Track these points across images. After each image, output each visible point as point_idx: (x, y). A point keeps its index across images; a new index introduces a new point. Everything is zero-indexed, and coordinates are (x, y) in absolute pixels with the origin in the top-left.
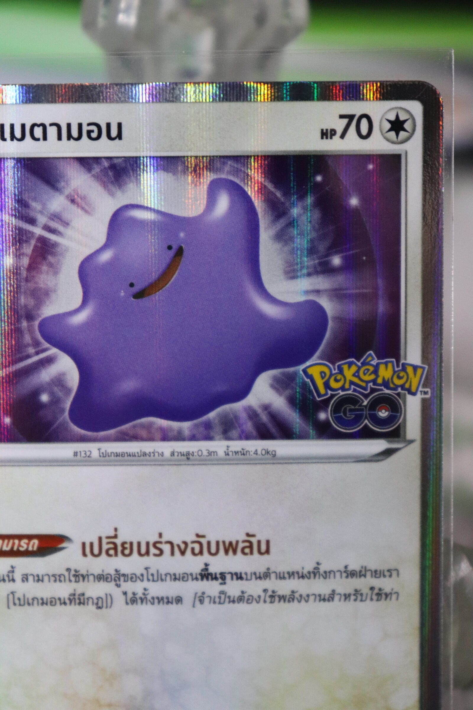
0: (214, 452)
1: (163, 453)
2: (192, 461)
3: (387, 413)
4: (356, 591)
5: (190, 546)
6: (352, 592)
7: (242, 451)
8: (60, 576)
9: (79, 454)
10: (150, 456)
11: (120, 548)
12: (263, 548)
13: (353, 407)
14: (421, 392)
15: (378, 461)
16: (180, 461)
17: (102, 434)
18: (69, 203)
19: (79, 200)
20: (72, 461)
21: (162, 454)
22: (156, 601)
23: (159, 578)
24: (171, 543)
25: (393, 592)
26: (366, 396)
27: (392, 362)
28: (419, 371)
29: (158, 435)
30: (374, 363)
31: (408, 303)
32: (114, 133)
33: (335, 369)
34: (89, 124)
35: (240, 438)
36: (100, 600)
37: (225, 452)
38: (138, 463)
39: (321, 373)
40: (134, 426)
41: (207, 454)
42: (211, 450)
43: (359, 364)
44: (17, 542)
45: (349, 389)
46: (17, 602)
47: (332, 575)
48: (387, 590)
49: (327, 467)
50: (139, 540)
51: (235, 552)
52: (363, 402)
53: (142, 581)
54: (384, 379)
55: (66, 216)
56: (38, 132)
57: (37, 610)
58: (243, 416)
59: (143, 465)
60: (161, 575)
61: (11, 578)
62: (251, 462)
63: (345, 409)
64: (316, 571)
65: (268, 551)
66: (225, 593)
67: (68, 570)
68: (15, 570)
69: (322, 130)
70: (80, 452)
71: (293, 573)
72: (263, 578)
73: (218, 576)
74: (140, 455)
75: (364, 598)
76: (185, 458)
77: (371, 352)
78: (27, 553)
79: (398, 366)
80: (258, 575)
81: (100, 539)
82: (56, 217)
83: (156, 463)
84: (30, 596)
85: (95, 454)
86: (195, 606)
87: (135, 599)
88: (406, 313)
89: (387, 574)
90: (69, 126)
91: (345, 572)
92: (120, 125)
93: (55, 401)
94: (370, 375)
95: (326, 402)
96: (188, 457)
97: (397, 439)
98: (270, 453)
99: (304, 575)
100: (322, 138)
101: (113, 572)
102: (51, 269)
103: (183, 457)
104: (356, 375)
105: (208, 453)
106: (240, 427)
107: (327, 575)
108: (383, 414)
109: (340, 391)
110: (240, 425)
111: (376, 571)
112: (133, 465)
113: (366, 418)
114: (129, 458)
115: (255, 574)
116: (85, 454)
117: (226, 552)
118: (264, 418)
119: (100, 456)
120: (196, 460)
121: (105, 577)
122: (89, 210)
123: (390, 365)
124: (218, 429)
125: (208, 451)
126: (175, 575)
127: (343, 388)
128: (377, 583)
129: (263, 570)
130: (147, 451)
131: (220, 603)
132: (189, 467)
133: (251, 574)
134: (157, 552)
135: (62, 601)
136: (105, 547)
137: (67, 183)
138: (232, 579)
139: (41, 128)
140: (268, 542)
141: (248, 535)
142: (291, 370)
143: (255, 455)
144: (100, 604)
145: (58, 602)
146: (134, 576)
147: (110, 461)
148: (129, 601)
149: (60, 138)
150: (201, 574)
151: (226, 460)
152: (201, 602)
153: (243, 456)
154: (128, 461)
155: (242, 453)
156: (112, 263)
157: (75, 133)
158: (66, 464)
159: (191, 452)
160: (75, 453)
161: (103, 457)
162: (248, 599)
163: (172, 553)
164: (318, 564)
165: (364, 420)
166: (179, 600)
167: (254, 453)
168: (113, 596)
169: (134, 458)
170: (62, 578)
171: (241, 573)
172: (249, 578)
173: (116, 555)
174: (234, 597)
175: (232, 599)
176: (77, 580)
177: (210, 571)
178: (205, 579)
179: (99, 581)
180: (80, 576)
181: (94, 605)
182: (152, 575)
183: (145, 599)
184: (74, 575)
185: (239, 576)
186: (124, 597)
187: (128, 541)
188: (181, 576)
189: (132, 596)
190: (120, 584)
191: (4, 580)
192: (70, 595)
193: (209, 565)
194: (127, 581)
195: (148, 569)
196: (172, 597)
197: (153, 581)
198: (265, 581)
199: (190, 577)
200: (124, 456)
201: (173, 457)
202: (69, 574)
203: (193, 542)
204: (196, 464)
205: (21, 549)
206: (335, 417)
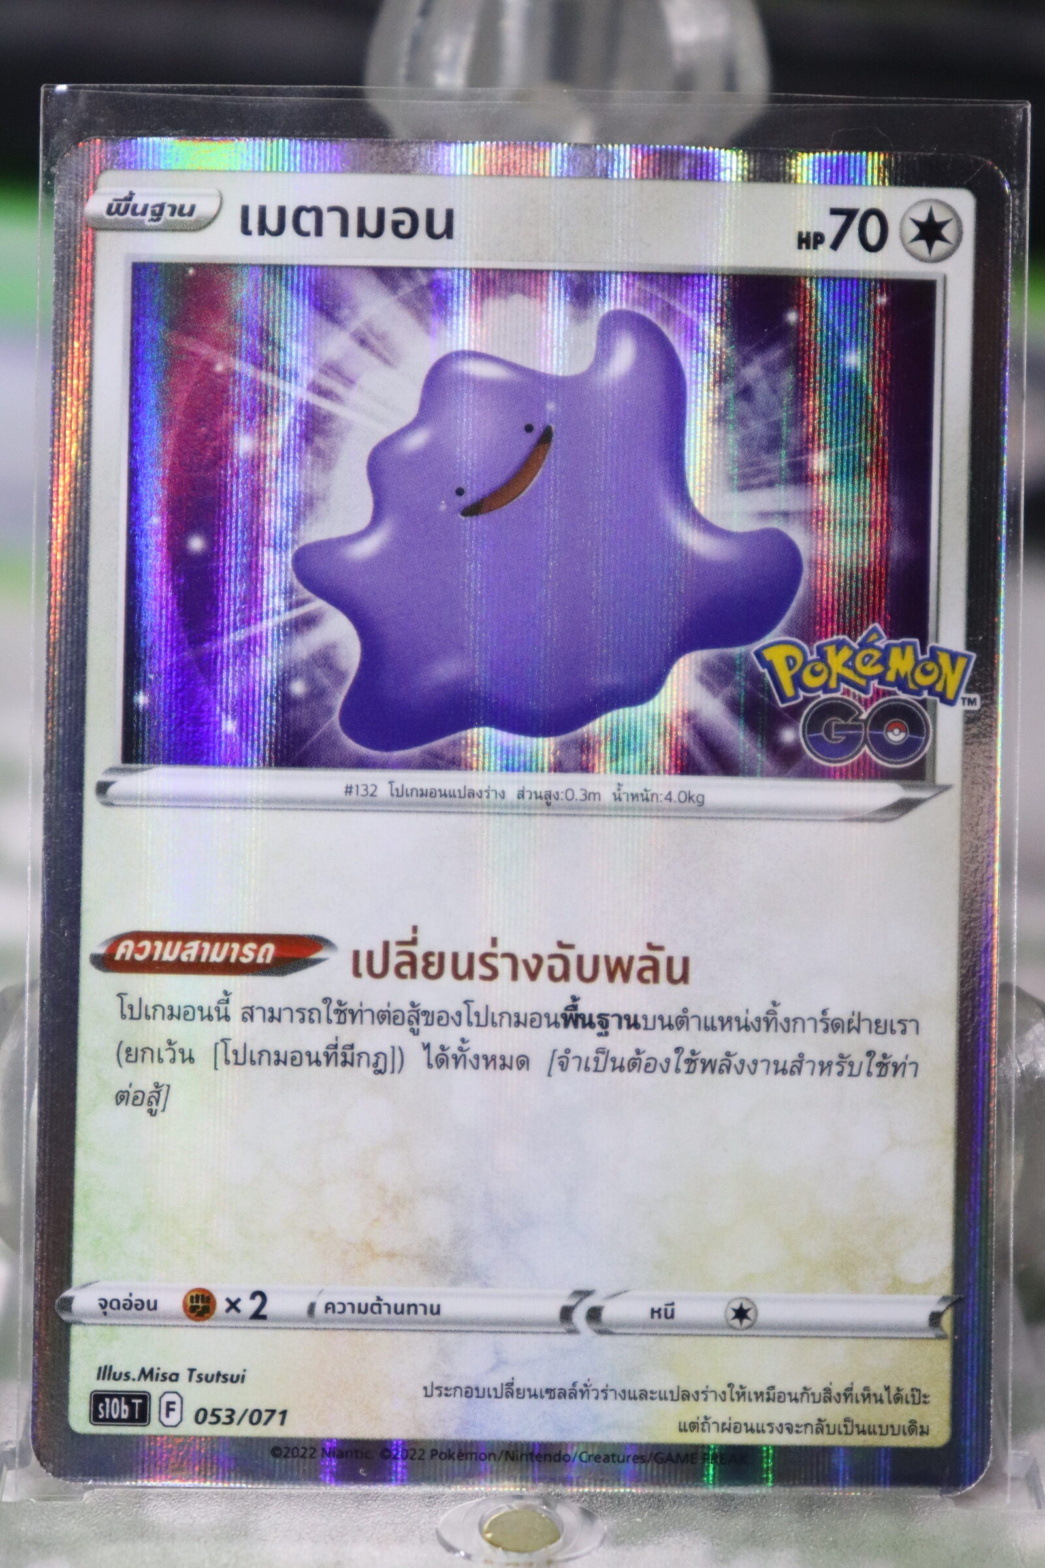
0: (594, 794)
1: (503, 792)
2: (554, 808)
3: (902, 735)
4: (841, 1056)
5: (547, 963)
6: (836, 1059)
7: (645, 794)
8: (310, 1011)
9: (354, 790)
10: (480, 797)
11: (420, 964)
12: (677, 972)
13: (843, 722)
14: (964, 699)
15: (885, 820)
16: (536, 807)
17: (398, 754)
18: (355, 346)
19: (372, 340)
20: (342, 802)
21: (503, 795)
22: (482, 1062)
23: (489, 1020)
24: (512, 957)
25: (908, 1062)
26: (866, 704)
27: (914, 644)
28: (961, 663)
30: (882, 644)
31: (943, 543)
32: (439, 227)
33: (812, 653)
34: (397, 211)
35: (642, 771)
36: (382, 1057)
37: (614, 794)
38: (461, 810)
39: (788, 658)
40: (455, 743)
42: (589, 790)
43: (855, 645)
44: (236, 946)
45: (836, 690)
46: (231, 1057)
47: (799, 1026)
48: (898, 1058)
49: (795, 827)
50: (456, 950)
51: (626, 977)
52: (861, 713)
53: (458, 1025)
54: (898, 674)
55: (350, 368)
56: (308, 221)
57: (268, 1072)
59: (467, 813)
60: (493, 1014)
61: (222, 1013)
62: (661, 814)
63: (829, 726)
64: (770, 1017)
65: (685, 978)
66: (606, 1051)
67: (327, 1000)
68: (232, 998)
69: (800, 234)
70: (357, 786)
71: (729, 1020)
72: (675, 1027)
73: (595, 1020)
74: (462, 795)
75: (855, 1072)
76: (544, 801)
77: (877, 625)
78: (254, 969)
79: (923, 652)
80: (666, 1021)
81: (386, 945)
82: (332, 369)
83: (492, 810)
84: (255, 1047)
85: (384, 791)
86: (551, 1074)
87: (444, 1057)
88: (939, 558)
89: (898, 1027)
90: (362, 212)
91: (821, 1020)
92: (450, 214)
93: (317, 694)
94: (874, 665)
95: (795, 712)
96: (549, 801)
97: (919, 783)
98: (694, 798)
99: (749, 1024)
100: (800, 247)
101: (406, 1008)
102: (320, 460)
103: (539, 800)
104: (849, 664)
105: (585, 795)
106: (641, 749)
107: (789, 1025)
108: (896, 737)
109: (820, 693)
111: (877, 1022)
112: (449, 813)
113: (865, 742)
114: (443, 799)
115: (661, 1018)
116: (366, 790)
117: (611, 976)
119: (392, 795)
120: (560, 807)
121: (392, 1015)
122: (391, 359)
123: (909, 650)
125: (583, 792)
126: (517, 1015)
127: (825, 688)
128: (880, 1044)
129: (675, 1012)
130: (476, 788)
131: (596, 1070)
132: (550, 818)
133: (654, 1017)
134: (488, 972)
135: (313, 1058)
136: (394, 960)
137: (354, 309)
138: (620, 1026)
139: (312, 215)
140: (686, 961)
141: (650, 946)
142: (737, 651)
143: (667, 802)
144: (381, 1066)
145: (306, 1059)
146: (444, 1015)
147: (410, 804)
148: (433, 1061)
149: (344, 232)
150: (564, 1016)
151: (616, 808)
152: (564, 1067)
153: (645, 804)
154: (442, 805)
155: (645, 797)
156: (425, 453)
157: (371, 225)
158: (331, 807)
159: (553, 792)
160: (347, 788)
161: (398, 796)
162: (648, 1065)
163: (515, 976)
164: (774, 1004)
165: (862, 746)
166: (523, 1062)
167: (666, 799)
168: (404, 1050)
169: (452, 800)
170: (315, 1016)
171: (636, 1016)
172: (650, 1025)
173: (414, 975)
174: (623, 1059)
175: (618, 1063)
176: (342, 1020)
177: (580, 1011)
178: (571, 1024)
179: (381, 1023)
180: (347, 1012)
181: (371, 1066)
182: (477, 1014)
183: (462, 1058)
184: (337, 1011)
185: (632, 1021)
186: (425, 1053)
187: (436, 951)
188: (529, 1018)
189: (440, 1051)
190: (418, 1030)
191: (210, 1017)
192: (328, 1048)
193: (579, 999)
194: (432, 1024)
195: (470, 1004)
196: (512, 1057)
197: (478, 1025)
198: (678, 1032)
199: (545, 1021)
200: (435, 796)
201: (521, 801)
202: (328, 1008)
203: (551, 957)
204: (561, 815)
205: (244, 960)
206: (810, 739)
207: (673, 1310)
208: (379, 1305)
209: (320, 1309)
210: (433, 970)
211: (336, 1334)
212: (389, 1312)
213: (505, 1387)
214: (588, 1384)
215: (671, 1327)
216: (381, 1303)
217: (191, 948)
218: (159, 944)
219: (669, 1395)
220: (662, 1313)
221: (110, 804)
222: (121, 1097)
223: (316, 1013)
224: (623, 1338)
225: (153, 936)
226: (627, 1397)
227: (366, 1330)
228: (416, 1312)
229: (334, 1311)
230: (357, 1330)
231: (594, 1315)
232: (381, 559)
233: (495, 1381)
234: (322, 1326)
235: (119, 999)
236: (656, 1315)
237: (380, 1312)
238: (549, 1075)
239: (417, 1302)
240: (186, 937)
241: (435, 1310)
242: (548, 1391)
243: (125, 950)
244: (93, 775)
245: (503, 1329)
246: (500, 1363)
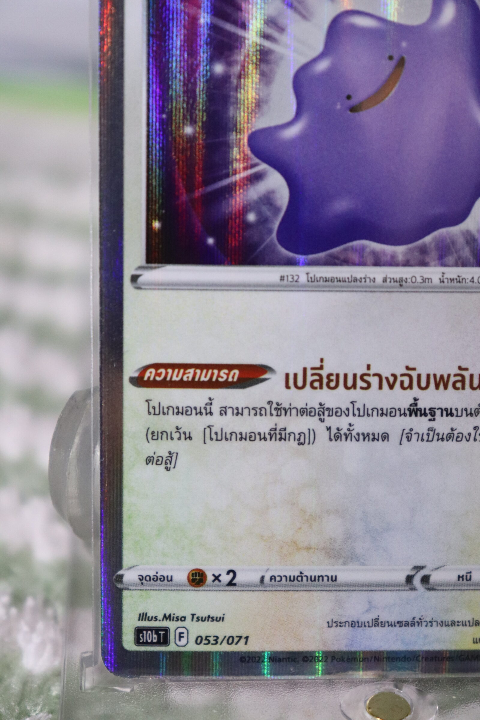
0: (428, 279)
1: (374, 279)
2: (404, 288)
5: (399, 379)
7: (458, 278)
8: (260, 409)
9: (286, 278)
10: (361, 282)
11: (325, 381)
12: (476, 383)
16: (393, 287)
17: (312, 257)
18: (285, 7)
19: (296, 4)
20: (279, 286)
21: (374, 280)
22: (361, 437)
23: (366, 413)
24: (379, 376)
29: (370, 260)
35: (456, 265)
36: (303, 435)
37: (440, 279)
38: (349, 289)
40: (346, 250)
41: (422, 281)
42: (426, 276)
44: (216, 372)
46: (214, 436)
50: (346, 372)
51: (446, 387)
53: (347, 416)
55: (282, 21)
57: (235, 445)
58: (461, 241)
59: (353, 291)
60: (368, 409)
61: (208, 411)
62: (467, 290)
65: (479, 386)
66: (434, 429)
67: (270, 403)
68: (214, 402)
70: (287, 276)
72: (474, 415)
73: (428, 412)
74: (350, 280)
76: (398, 284)
78: (227, 385)
80: (469, 412)
81: (305, 370)
82: (271, 22)
83: (367, 289)
84: (228, 430)
85: (303, 279)
86: (402, 443)
87: (339, 435)
93: (263, 221)
96: (401, 283)
101: (317, 406)
102: (264, 78)
103: (395, 283)
105: (423, 279)
106: (456, 252)
112: (342, 291)
114: (339, 283)
115: (466, 410)
116: (293, 278)
117: (437, 387)
119: (308, 281)
120: (408, 287)
121: (309, 410)
122: (307, 16)
124: (434, 254)
125: (422, 278)
126: (382, 409)
129: (474, 406)
130: (358, 277)
131: (428, 441)
132: (402, 294)
133: (462, 409)
134: (365, 385)
135: (262, 436)
136: (309, 379)
138: (442, 415)
141: (460, 368)
143: (471, 283)
144: (302, 440)
145: (258, 437)
146: (339, 410)
147: (319, 286)
148: (332, 437)
150: (409, 409)
151: (442, 287)
152: (409, 439)
153: (458, 284)
154: (338, 287)
155: (458, 280)
156: (328, 73)
158: (272, 289)
159: (404, 278)
160: (281, 277)
161: (312, 282)
162: (458, 437)
163: (380, 387)
166: (385, 437)
167: (470, 281)
168: (315, 431)
169: (344, 284)
170: (263, 412)
171: (451, 409)
172: (459, 414)
173: (321, 387)
174: (443, 434)
175: (440, 437)
176: (279, 414)
177: (419, 407)
178: (413, 415)
179: (302, 415)
180: (282, 409)
181: (296, 440)
182: (359, 409)
183: (350, 435)
184: (276, 409)
185: (449, 412)
186: (328, 432)
187: (335, 373)
188: (389, 411)
189: (336, 431)
190: (324, 419)
191: (201, 413)
192: (271, 430)
193: (418, 399)
194: (332, 416)
195: (354, 403)
196: (378, 434)
197: (359, 416)
198: (476, 418)
199: (398, 412)
200: (334, 281)
201: (385, 284)
202: (271, 407)
203: (402, 375)
204: (409, 292)
205: (220, 379)
207: (471, 576)
208: (302, 577)
209: (267, 579)
210: (333, 384)
211: (277, 593)
212: (307, 580)
213: (374, 621)
214: (422, 618)
215: (470, 585)
216: (303, 575)
217: (189, 373)
218: (170, 371)
219: (468, 624)
220: (465, 577)
221: (139, 288)
222: (149, 460)
223: (263, 410)
224: (442, 592)
225: (166, 366)
226: (444, 625)
227: (294, 590)
228: (323, 580)
229: (275, 581)
230: (289, 591)
231: (425, 580)
232: (302, 137)
233: (369, 617)
234: (268, 589)
235: (147, 403)
236: (461, 579)
237: (302, 580)
238: (400, 444)
239: (324, 574)
240: (186, 366)
241: (334, 579)
242: (398, 622)
243: (150, 374)
244: (129, 270)
245: (373, 589)
246: (371, 607)
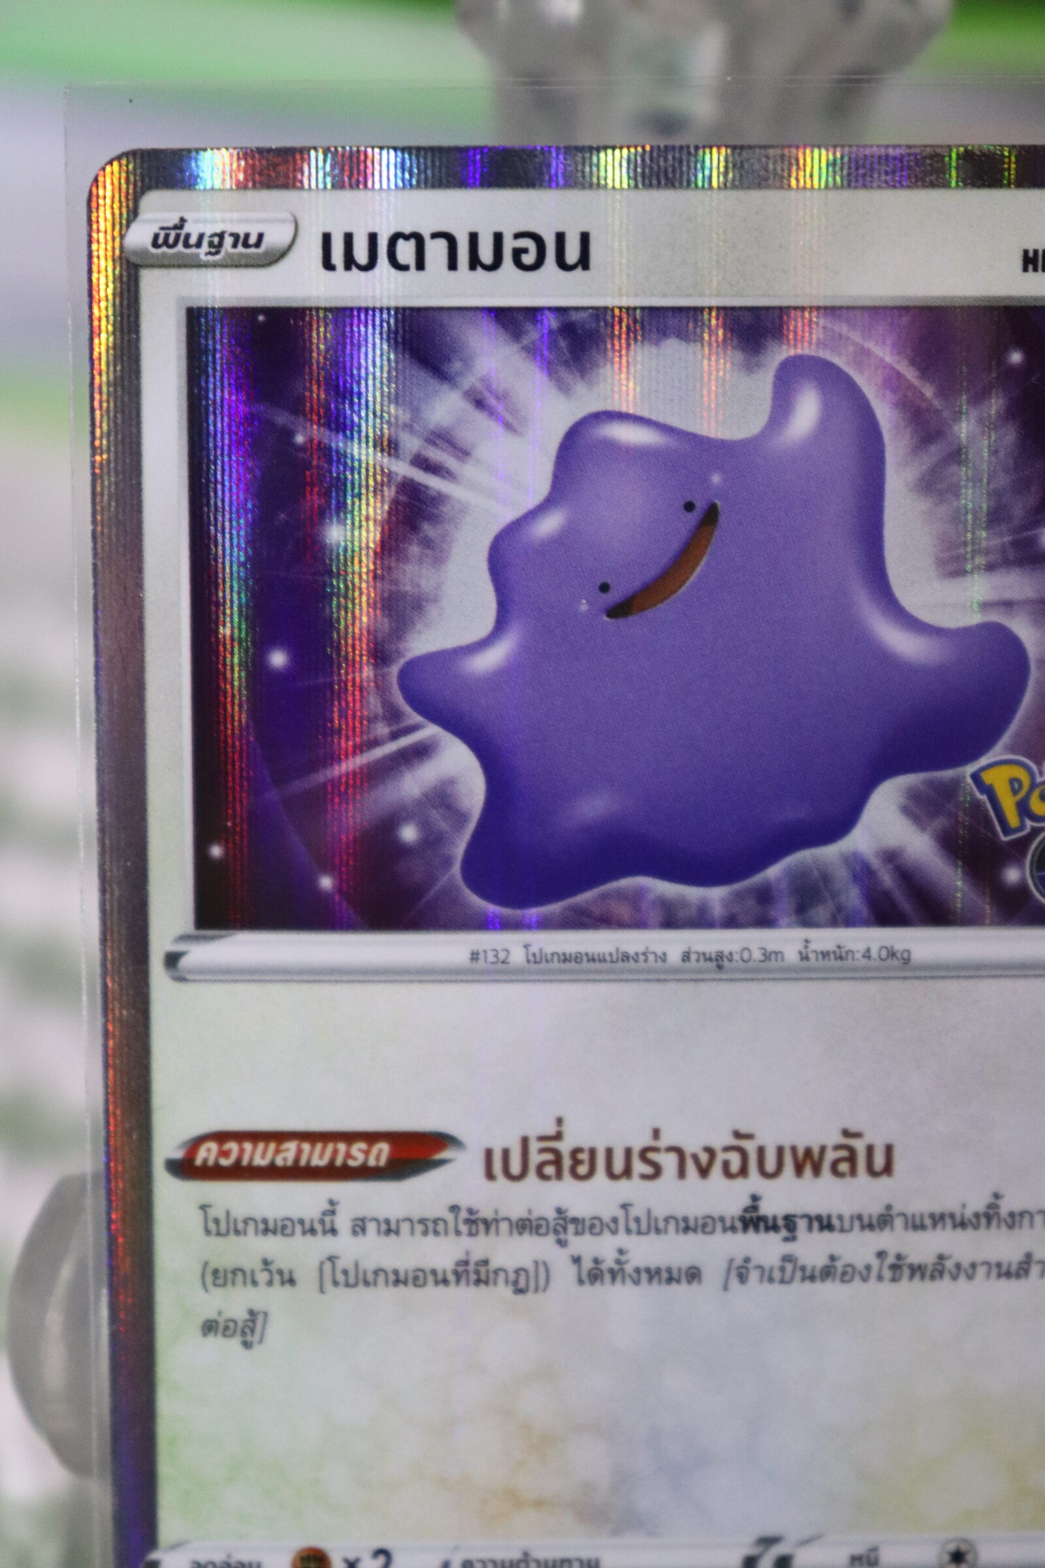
0: (776, 953)
1: (665, 954)
2: (726, 972)
5: (721, 1157)
7: (838, 950)
8: (435, 1221)
9: (482, 956)
10: (636, 961)
11: (567, 1162)
12: (879, 1161)
16: (701, 971)
17: (534, 912)
18: (469, 408)
19: (491, 401)
20: (467, 972)
21: (664, 958)
22: (644, 1276)
23: (652, 1226)
24: (678, 1151)
29: (655, 915)
32: (572, 255)
33: (1041, 774)
34: (518, 236)
35: (834, 922)
36: (522, 1273)
37: (800, 953)
38: (612, 977)
39: (1012, 781)
40: (604, 897)
41: (762, 958)
42: (771, 947)
44: (342, 1147)
46: (340, 1278)
47: (1026, 1221)
49: (1021, 985)
50: (610, 1145)
51: (817, 1170)
53: (614, 1232)
55: (464, 436)
56: (406, 252)
57: (384, 1296)
58: (842, 874)
59: (621, 980)
60: (656, 1219)
62: (858, 975)
64: (991, 1212)
65: (888, 1169)
66: (794, 1259)
67: (454, 1209)
68: (339, 1208)
69: (1026, 252)
70: (485, 952)
71: (942, 1217)
72: (877, 1228)
73: (780, 1222)
74: (614, 958)
76: (714, 964)
78: (365, 1173)
80: (866, 1221)
81: (525, 1141)
82: (441, 437)
83: (650, 977)
84: (369, 1265)
85: (518, 957)
86: (728, 1287)
87: (598, 1272)
90: (474, 238)
92: (585, 238)
93: (433, 841)
95: (1021, 846)
96: (720, 963)
98: (899, 955)
99: (966, 1221)
100: (1025, 269)
101: (551, 1214)
102: (428, 552)
103: (709, 964)
105: (764, 955)
106: (833, 899)
107: (1015, 1220)
110: (834, 895)
112: (600, 981)
114: (592, 965)
115: (860, 1217)
116: (496, 956)
117: (799, 1170)
118: (887, 879)
119: (528, 961)
120: (734, 971)
121: (535, 1223)
122: (515, 424)
124: (785, 904)
125: (763, 951)
126: (686, 1219)
129: (876, 1209)
130: (632, 951)
131: (782, 1281)
132: (722, 984)
133: (852, 1217)
134: (649, 1170)
135: (440, 1277)
136: (535, 1158)
137: (467, 362)
138: (810, 1228)
139: (412, 242)
140: (889, 1149)
141: (846, 1133)
142: (947, 774)
143: (864, 962)
144: (522, 1284)
145: (430, 1279)
146: (597, 1223)
147: (551, 972)
148: (584, 1277)
149: (453, 265)
150: (743, 1219)
151: (803, 970)
152: (743, 1278)
153: (839, 963)
154: (589, 971)
155: (838, 955)
156: (561, 540)
157: (486, 254)
158: (453, 978)
159: (726, 953)
160: (473, 954)
161: (535, 962)
162: (844, 1274)
163: (682, 1173)
164: (997, 1196)
166: (693, 1275)
167: (864, 956)
168: (549, 1265)
169: (602, 965)
170: (441, 1227)
171: (829, 1216)
172: (847, 1226)
173: (559, 1176)
174: (814, 1267)
175: (808, 1273)
176: (474, 1230)
177: (762, 1212)
178: (751, 1229)
179: (521, 1234)
180: (479, 1222)
181: (510, 1284)
182: (637, 1220)
183: (620, 1273)
184: (467, 1221)
185: (825, 1222)
186: (575, 1267)
187: (586, 1147)
188: (700, 1222)
189: (593, 1265)
190: (566, 1240)
191: (312, 1231)
192: (457, 1264)
193: (760, 1198)
194: (583, 1233)
195: (629, 1208)
196: (680, 1269)
197: (639, 1233)
198: (881, 1234)
199: (719, 1225)
200: (582, 962)
201: (687, 964)
202: (456, 1218)
203: (727, 1149)
204: (736, 980)
205: (351, 1163)
206: (1040, 878)
207: (876, 1556)
208: (527, 1562)
216: (529, 1559)
217: (287, 1150)
218: (248, 1146)
220: (864, 1559)
221: (181, 979)
222: (209, 1327)
223: (441, 1223)
225: (240, 1136)
231: (783, 1564)
232: (507, 673)
235: (201, 1213)
236: (856, 1562)
238: (726, 1289)
239: (572, 1557)
240: (280, 1137)
243: (207, 1153)
244: (160, 942)
